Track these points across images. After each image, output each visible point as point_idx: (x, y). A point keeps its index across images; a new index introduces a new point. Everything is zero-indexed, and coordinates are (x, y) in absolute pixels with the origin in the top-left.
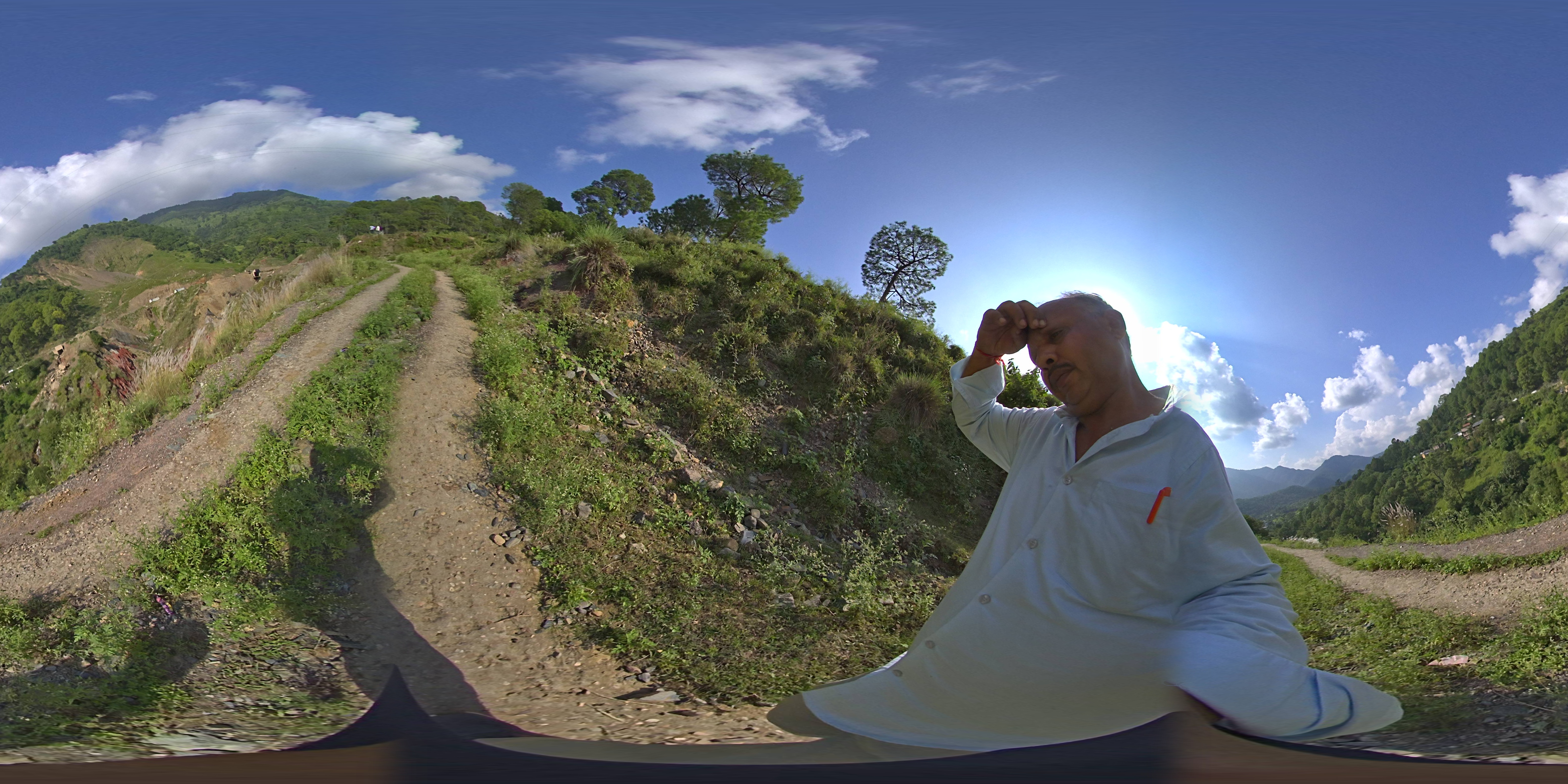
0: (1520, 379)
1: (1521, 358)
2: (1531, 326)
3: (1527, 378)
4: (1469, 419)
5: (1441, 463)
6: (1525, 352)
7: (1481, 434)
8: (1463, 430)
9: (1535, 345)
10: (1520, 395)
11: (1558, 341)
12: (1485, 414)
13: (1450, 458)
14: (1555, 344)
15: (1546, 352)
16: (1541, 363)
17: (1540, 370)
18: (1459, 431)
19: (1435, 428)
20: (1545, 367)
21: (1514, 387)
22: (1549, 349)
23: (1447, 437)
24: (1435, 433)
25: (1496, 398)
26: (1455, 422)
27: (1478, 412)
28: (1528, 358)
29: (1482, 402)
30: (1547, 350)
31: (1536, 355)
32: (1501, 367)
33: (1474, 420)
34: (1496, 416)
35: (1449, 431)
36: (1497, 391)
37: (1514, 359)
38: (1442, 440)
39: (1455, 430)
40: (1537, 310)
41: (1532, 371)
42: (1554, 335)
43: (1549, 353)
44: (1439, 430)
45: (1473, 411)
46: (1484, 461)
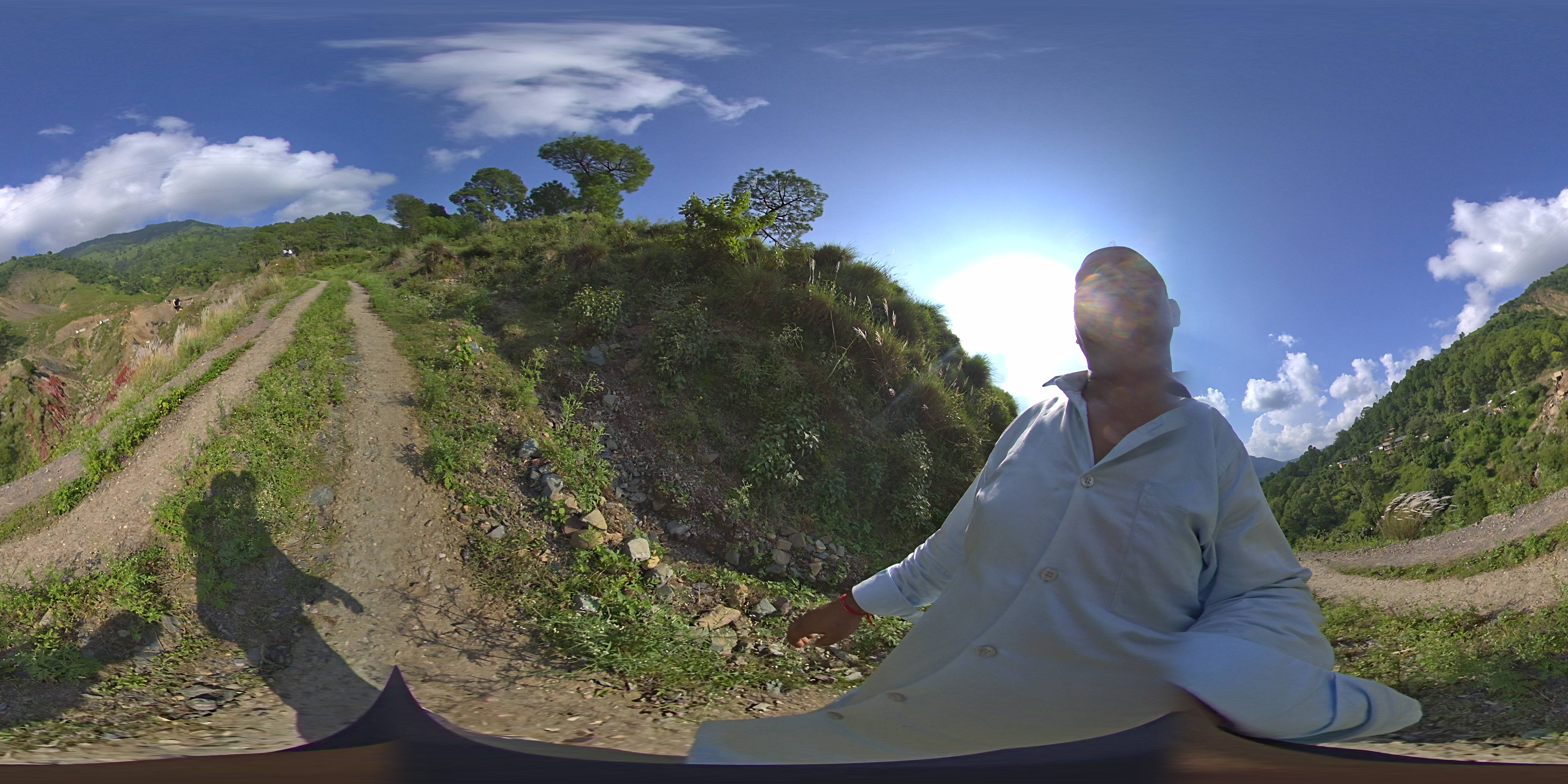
0: (1447, 399)
1: (1450, 378)
2: (1459, 349)
3: (1454, 398)
4: (1391, 434)
5: (1359, 474)
6: (1454, 373)
7: (1404, 449)
8: (1384, 444)
9: (1464, 367)
10: (1445, 415)
11: (1488, 364)
12: (1408, 431)
13: (1370, 470)
14: (1484, 366)
15: (1475, 374)
16: (1470, 384)
17: (1469, 391)
18: (1379, 444)
19: (1355, 440)
20: (1473, 389)
21: (1439, 406)
22: (1479, 371)
23: (1366, 449)
24: (1354, 444)
25: (1420, 416)
26: (1376, 435)
27: (1400, 428)
28: (1457, 378)
29: (1406, 418)
30: (1477, 372)
31: (1466, 376)
32: (1427, 385)
33: (1396, 436)
34: (1420, 434)
35: (1370, 444)
36: (1422, 409)
37: (1442, 379)
38: (1361, 452)
39: (1376, 443)
40: (1466, 334)
41: (1460, 392)
42: (1484, 358)
43: (1478, 376)
44: (1359, 442)
45: (1397, 426)
46: (1404, 477)
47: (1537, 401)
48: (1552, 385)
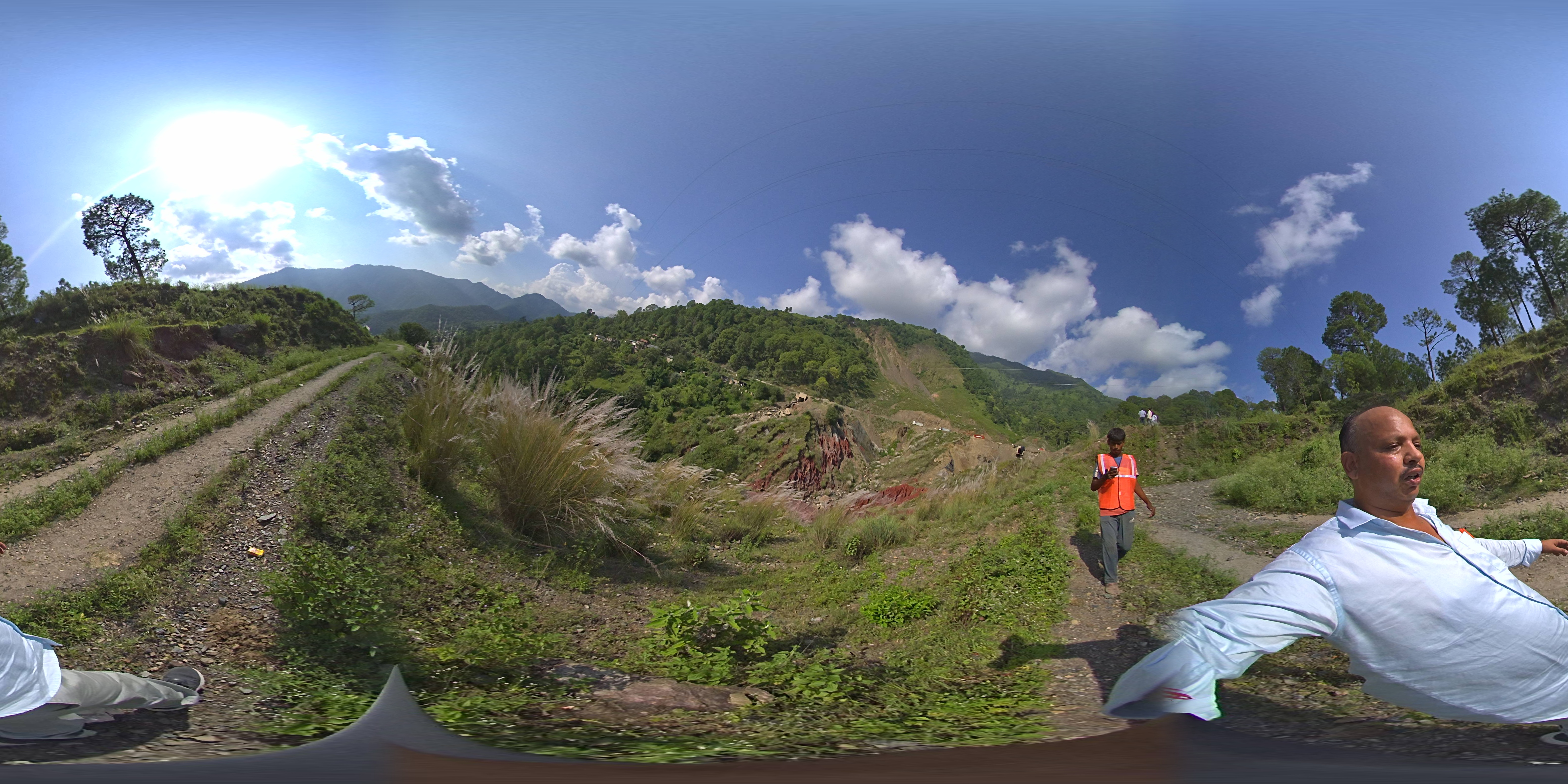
0: (714, 344)
1: (734, 331)
3: (718, 348)
4: (652, 338)
8: (639, 343)
10: (702, 355)
11: (768, 343)
12: (664, 345)
13: (609, 355)
14: (763, 343)
17: (734, 352)
18: (636, 340)
19: (625, 325)
20: (740, 353)
21: (704, 345)
23: (624, 338)
24: (620, 328)
25: (685, 341)
26: (641, 332)
27: (662, 339)
28: (736, 333)
29: (674, 335)
30: (753, 342)
31: (742, 338)
33: (654, 342)
34: (669, 353)
35: (630, 335)
36: (691, 337)
37: (729, 327)
38: (619, 337)
41: (728, 346)
42: (770, 336)
43: (753, 346)
44: (625, 329)
45: (662, 335)
46: (625, 376)
47: (762, 401)
48: (790, 400)
